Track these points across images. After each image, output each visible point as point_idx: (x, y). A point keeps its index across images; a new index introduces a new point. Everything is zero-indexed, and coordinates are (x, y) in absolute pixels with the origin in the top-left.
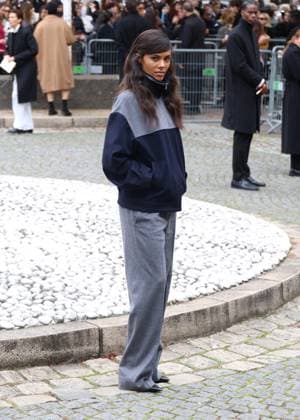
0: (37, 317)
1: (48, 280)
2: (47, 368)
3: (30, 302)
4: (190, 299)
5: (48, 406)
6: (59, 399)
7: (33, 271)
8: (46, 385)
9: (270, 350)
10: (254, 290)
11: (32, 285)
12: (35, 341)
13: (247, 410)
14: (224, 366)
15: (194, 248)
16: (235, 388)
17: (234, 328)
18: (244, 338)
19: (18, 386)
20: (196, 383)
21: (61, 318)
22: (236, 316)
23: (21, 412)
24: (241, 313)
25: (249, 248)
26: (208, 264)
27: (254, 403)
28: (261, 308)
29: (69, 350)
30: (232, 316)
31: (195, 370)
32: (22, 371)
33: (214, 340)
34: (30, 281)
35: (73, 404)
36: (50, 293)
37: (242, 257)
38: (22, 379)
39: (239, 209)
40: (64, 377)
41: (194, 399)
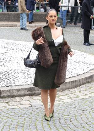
0: (26, 82)
1: (29, 72)
2: (29, 97)
3: (24, 78)
4: (70, 78)
5: (29, 108)
6: (32, 106)
7: (25, 69)
8: (29, 102)
9: (92, 93)
10: (88, 75)
11: (25, 73)
12: (25, 89)
13: (86, 110)
14: (79, 97)
15: (71, 63)
16: (82, 103)
17: (82, 86)
18: (85, 89)
19: (21, 102)
20: (71, 102)
21: (33, 83)
23: (21, 109)
24: (84, 82)
25: (86, 63)
26: (75, 68)
27: (88, 108)
28: (90, 80)
29: (35, 92)
30: (81, 83)
31: (71, 98)
32: (21, 98)
33: (76, 89)
34: (24, 72)
35: (36, 107)
37: (84, 66)
38: (22, 100)
39: (83, 52)
40: (33, 99)
41: (71, 106)
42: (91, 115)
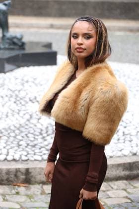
0: (121, 151)
2: (125, 181)
5: (126, 205)
6: (132, 201)
8: (125, 192)
12: (119, 165)
19: (108, 193)
21: (135, 152)
32: (110, 183)
36: (128, 136)
38: (110, 188)
40: (135, 187)
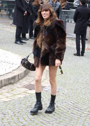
9: (15, 95)
10: (10, 76)
13: (7, 114)
14: (0, 100)
16: (4, 107)
17: (4, 88)
18: (7, 91)
22: (4, 84)
24: (6, 83)
25: (9, 63)
27: (10, 111)
28: (12, 81)
30: (3, 84)
37: (7, 66)
39: (5, 50)
42: (13, 120)
